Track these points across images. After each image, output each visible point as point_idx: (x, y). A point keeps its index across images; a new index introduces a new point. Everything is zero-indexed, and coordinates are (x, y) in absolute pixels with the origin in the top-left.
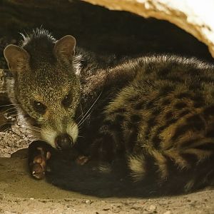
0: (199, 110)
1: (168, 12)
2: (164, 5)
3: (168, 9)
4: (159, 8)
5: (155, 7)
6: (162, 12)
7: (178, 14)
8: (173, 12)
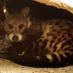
0: (70, 38)
1: (67, 7)
2: (66, 5)
3: (68, 6)
4: (65, 6)
5: (63, 5)
6: (65, 7)
7: (71, 8)
8: (69, 8)
